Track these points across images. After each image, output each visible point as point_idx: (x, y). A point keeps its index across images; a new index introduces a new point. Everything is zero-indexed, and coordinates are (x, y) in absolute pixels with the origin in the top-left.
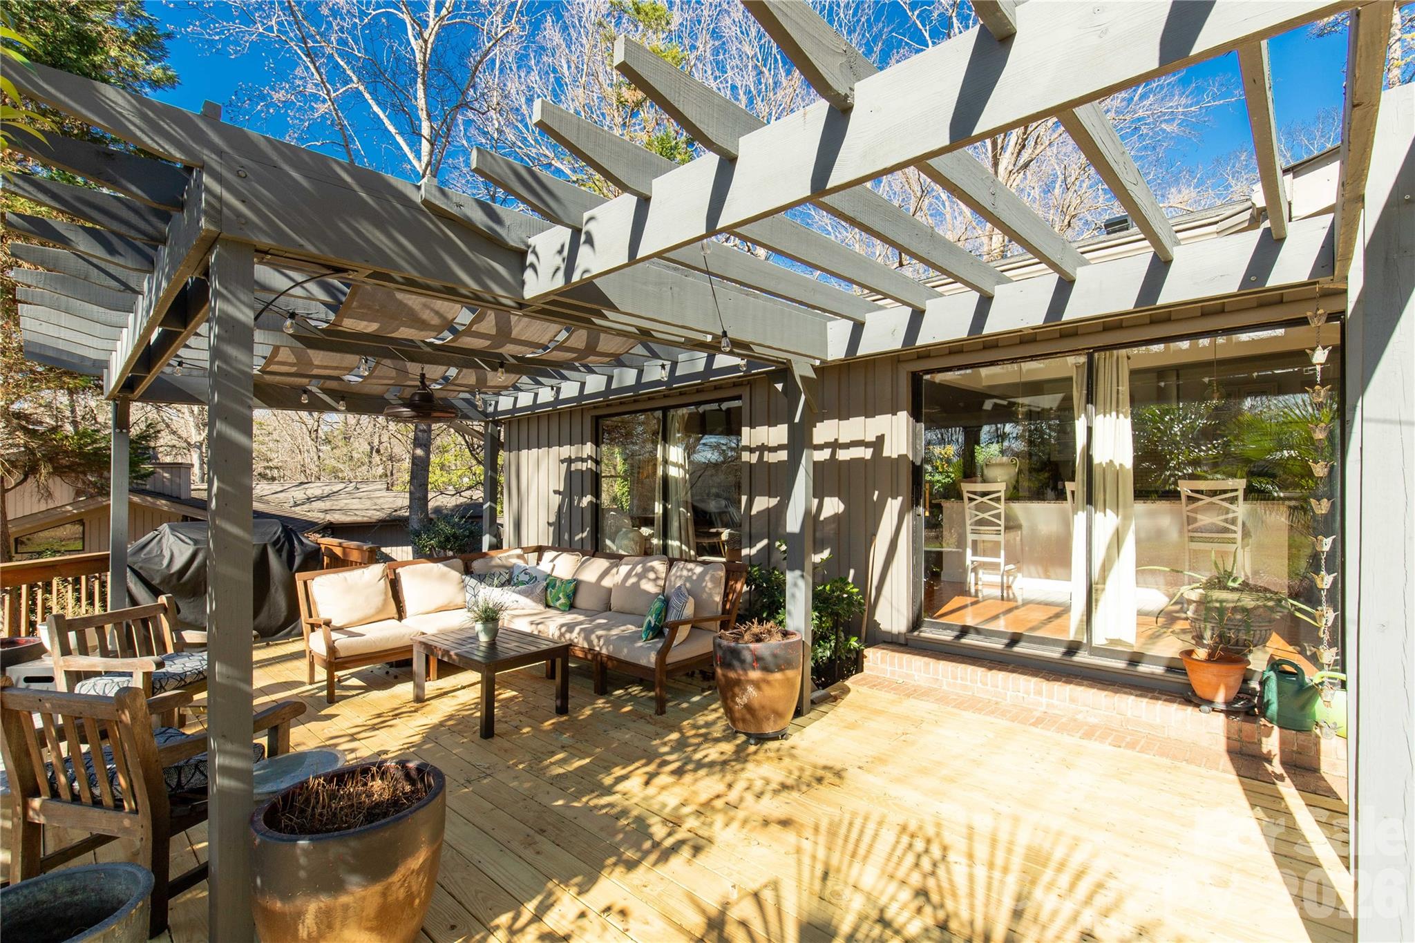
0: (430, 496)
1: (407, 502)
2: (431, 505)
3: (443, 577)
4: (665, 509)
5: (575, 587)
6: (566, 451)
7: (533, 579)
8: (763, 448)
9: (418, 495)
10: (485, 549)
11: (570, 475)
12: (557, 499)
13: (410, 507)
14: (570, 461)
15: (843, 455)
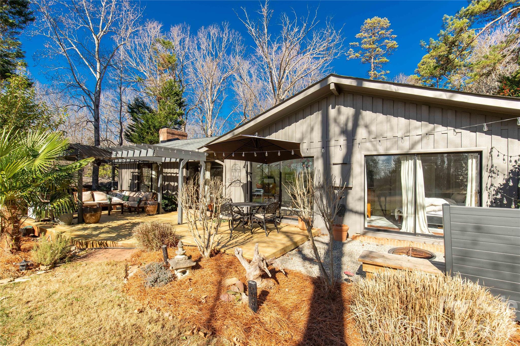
0: (99, 179)
1: (91, 180)
2: (99, 182)
3: (102, 194)
4: (151, 184)
5: (129, 197)
6: (132, 170)
7: (121, 196)
8: (167, 173)
9: (95, 178)
10: (112, 190)
11: (133, 176)
12: (130, 181)
13: (93, 182)
14: (133, 173)
15: (173, 175)
